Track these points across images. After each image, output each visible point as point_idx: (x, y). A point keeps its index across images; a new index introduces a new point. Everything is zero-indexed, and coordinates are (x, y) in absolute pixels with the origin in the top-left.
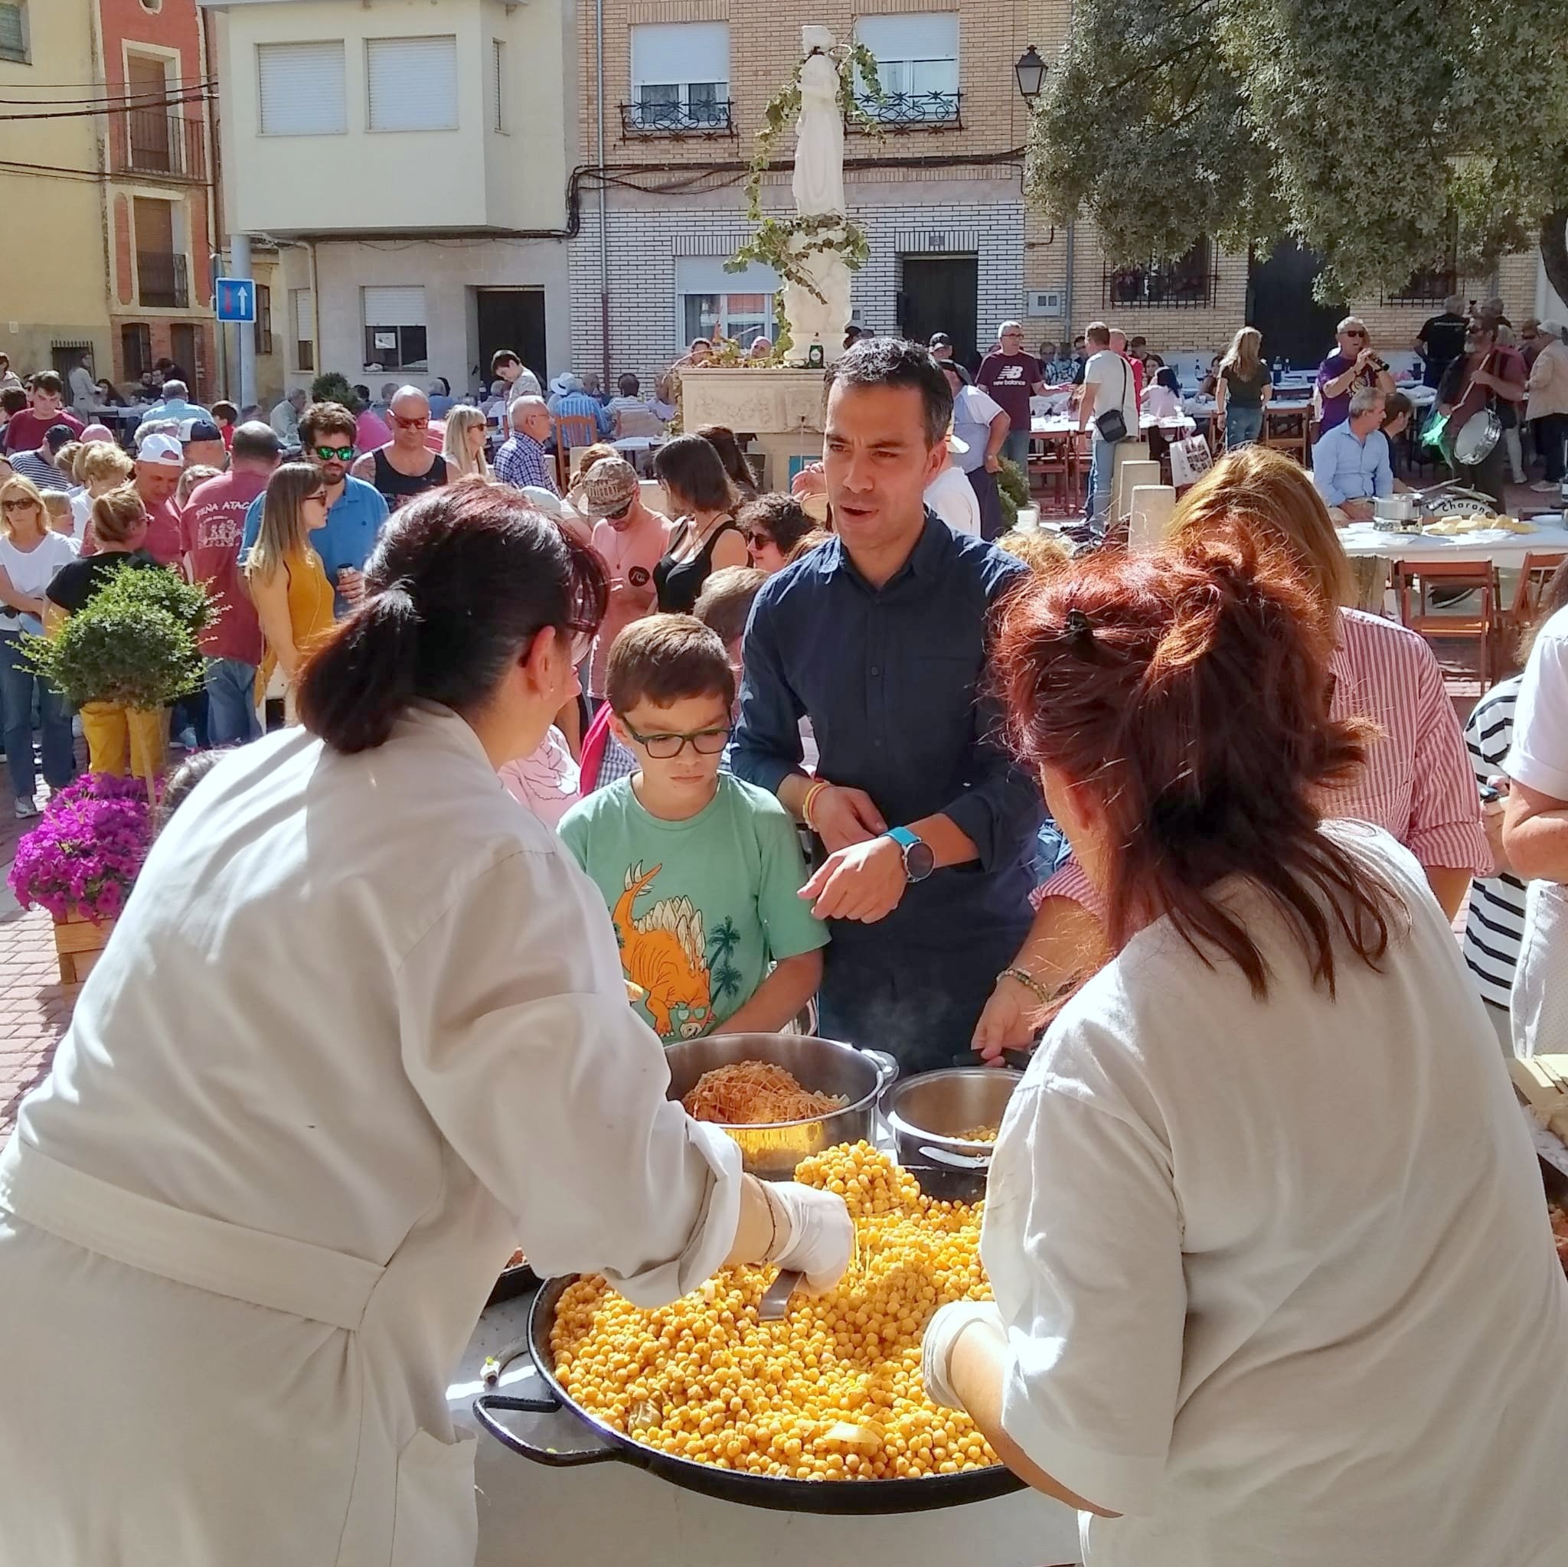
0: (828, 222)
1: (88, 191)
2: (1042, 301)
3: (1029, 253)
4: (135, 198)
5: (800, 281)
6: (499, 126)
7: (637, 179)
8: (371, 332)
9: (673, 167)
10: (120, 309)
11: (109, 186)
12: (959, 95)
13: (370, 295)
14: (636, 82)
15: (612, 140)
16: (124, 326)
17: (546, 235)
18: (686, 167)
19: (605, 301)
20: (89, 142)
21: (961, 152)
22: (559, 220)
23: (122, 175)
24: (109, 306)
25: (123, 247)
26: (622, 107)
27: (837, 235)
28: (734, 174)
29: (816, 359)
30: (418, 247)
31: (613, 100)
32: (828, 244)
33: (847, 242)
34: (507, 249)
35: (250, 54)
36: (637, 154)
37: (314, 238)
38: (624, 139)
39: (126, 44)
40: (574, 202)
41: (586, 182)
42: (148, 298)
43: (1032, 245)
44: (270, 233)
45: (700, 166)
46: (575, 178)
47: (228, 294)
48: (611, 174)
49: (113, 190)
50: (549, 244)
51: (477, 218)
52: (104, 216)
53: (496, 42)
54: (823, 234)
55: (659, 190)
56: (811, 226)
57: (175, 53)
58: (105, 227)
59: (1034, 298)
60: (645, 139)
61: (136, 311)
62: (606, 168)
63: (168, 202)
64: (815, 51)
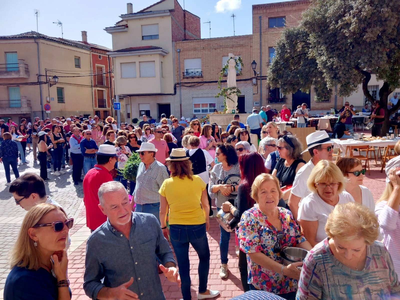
0: (234, 88)
1: (90, 89)
2: (256, 103)
3: (254, 95)
4: (98, 90)
5: (230, 99)
6: (162, 76)
7: (186, 85)
8: (140, 111)
9: (192, 83)
10: (95, 108)
11: (93, 88)
12: (241, 69)
13: (140, 105)
14: (185, 69)
15: (181, 78)
16: (96, 111)
17: (171, 94)
18: (194, 83)
19: (181, 105)
20: (90, 81)
21: (242, 79)
22: (173, 92)
23: (95, 86)
24: (93, 108)
25: (95, 98)
26: (183, 73)
27: (235, 90)
28: (202, 84)
29: (233, 112)
30: (148, 97)
31: (182, 71)
32: (234, 92)
33: (237, 91)
34: (164, 97)
35: (120, 64)
36: (186, 81)
37: (131, 96)
38: (184, 78)
39: (96, 64)
40: (175, 89)
41: (177, 85)
42: (100, 106)
43: (254, 94)
44: (123, 95)
45: (197, 82)
46: (175, 85)
47: (116, 105)
48: (181, 84)
49: (94, 88)
50: (171, 96)
51: (159, 92)
52: (92, 93)
53: (162, 62)
54: (233, 90)
55: (190, 87)
56: (231, 89)
57: (104, 66)
58: (92, 95)
59: (255, 103)
60: (187, 78)
61: (98, 109)
62: (181, 83)
63: (102, 91)
64: (231, 58)
